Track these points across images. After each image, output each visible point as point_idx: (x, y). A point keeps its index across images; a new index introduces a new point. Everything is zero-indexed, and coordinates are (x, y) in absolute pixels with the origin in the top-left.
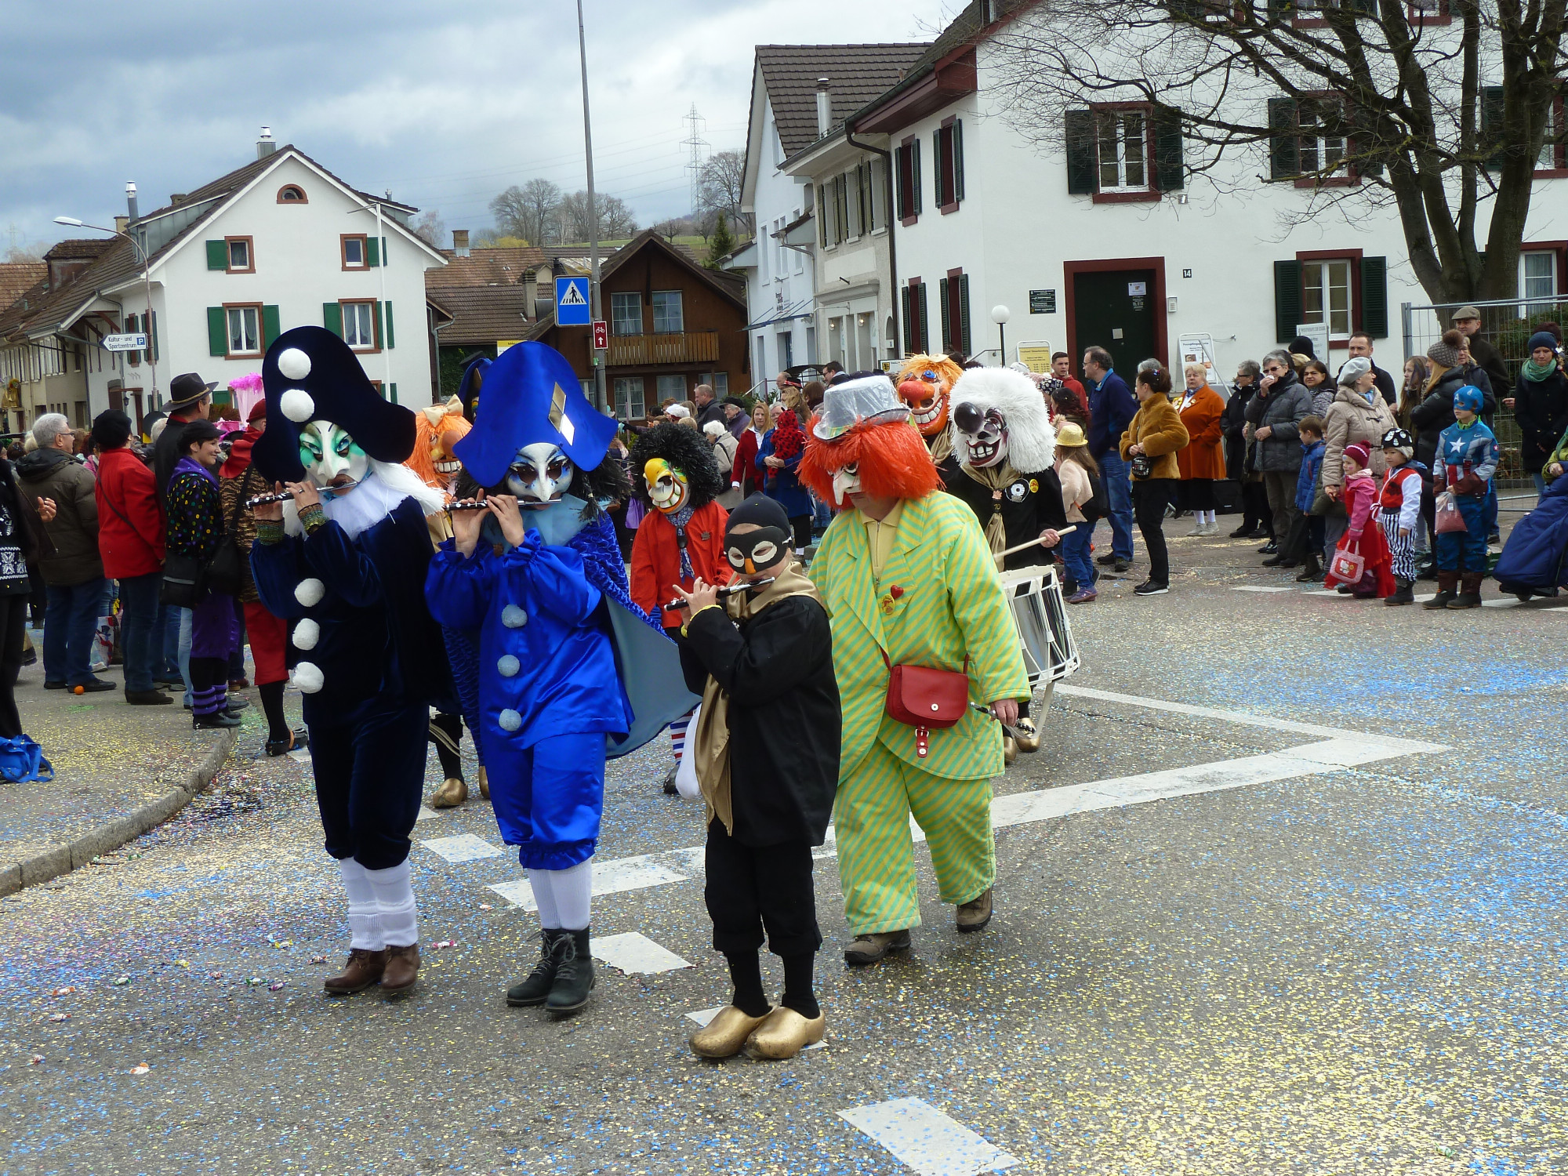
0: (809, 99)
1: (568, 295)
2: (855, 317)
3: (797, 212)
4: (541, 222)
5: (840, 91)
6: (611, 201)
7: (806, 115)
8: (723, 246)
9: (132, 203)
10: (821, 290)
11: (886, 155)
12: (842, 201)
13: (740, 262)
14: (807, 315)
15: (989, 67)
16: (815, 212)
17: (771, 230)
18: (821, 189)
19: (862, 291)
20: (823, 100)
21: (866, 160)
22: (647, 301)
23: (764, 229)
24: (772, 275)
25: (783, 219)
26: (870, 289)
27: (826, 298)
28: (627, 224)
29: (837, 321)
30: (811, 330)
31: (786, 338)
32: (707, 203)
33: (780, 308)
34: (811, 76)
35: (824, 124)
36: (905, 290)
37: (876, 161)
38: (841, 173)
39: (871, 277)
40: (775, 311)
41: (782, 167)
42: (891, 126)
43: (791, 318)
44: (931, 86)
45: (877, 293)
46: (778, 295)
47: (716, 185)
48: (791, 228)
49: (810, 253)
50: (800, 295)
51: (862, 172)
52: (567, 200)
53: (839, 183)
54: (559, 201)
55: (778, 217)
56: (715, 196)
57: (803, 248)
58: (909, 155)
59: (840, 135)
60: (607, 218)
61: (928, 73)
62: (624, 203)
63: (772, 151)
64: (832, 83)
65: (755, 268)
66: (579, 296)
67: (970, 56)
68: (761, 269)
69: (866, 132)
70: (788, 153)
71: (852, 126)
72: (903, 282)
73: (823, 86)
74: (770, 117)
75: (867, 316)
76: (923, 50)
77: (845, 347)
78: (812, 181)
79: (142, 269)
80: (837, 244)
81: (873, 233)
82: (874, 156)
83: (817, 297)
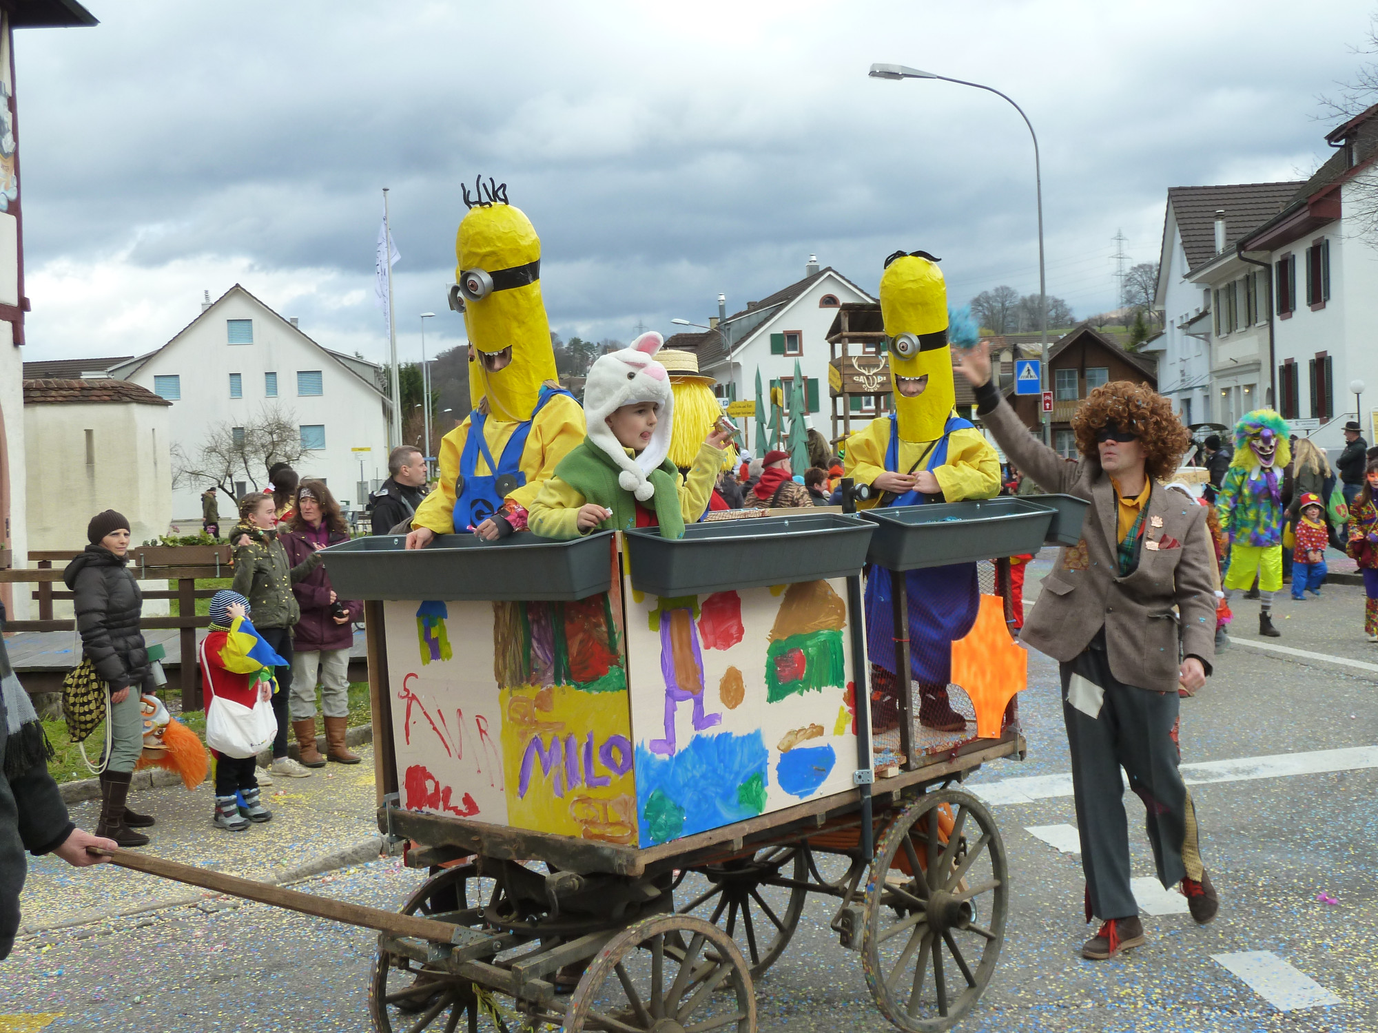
0: (1209, 226)
1: (1024, 373)
2: (1242, 388)
3: (1197, 310)
4: (1004, 317)
5: (1233, 219)
6: (1056, 301)
7: (1206, 238)
8: (1141, 333)
9: (722, 309)
10: (1215, 368)
11: (1269, 267)
12: (1233, 301)
13: (1153, 346)
14: (1203, 386)
15: (1351, 200)
16: (1212, 310)
17: (1178, 323)
18: (1217, 293)
19: (1247, 368)
20: (1220, 227)
21: (1252, 271)
22: (1082, 375)
23: (1172, 322)
24: (1178, 356)
25: (1187, 315)
26: (1253, 367)
27: (1220, 373)
28: (1068, 317)
29: (1227, 390)
30: (1207, 397)
31: (1188, 402)
32: (1129, 301)
33: (1183, 381)
34: (1210, 209)
35: (1220, 244)
36: (1281, 368)
37: (1260, 272)
38: (1232, 280)
39: (1256, 358)
40: (1179, 383)
41: (1187, 276)
42: (1272, 246)
43: (1191, 388)
44: (1305, 215)
45: (1259, 370)
46: (1182, 371)
47: (1136, 288)
48: (1193, 321)
49: (1207, 339)
50: (1199, 371)
51: (1249, 280)
52: (1024, 301)
53: (1231, 289)
54: (1017, 302)
55: (1183, 314)
56: (1134, 296)
57: (1201, 336)
58: (1286, 266)
59: (1232, 253)
60: (1053, 313)
61: (1301, 206)
62: (1065, 303)
63: (1180, 264)
64: (1228, 213)
65: (1163, 352)
66: (1033, 373)
67: (1335, 193)
68: (1169, 352)
69: (1253, 250)
70: (1193, 266)
71: (1242, 246)
72: (1280, 362)
73: (1219, 216)
74: (1178, 240)
75: (1251, 387)
76: (1299, 187)
77: (1233, 410)
78: (1209, 287)
79: (728, 353)
80: (1228, 333)
81: (1257, 325)
82: (1259, 268)
83: (1212, 372)
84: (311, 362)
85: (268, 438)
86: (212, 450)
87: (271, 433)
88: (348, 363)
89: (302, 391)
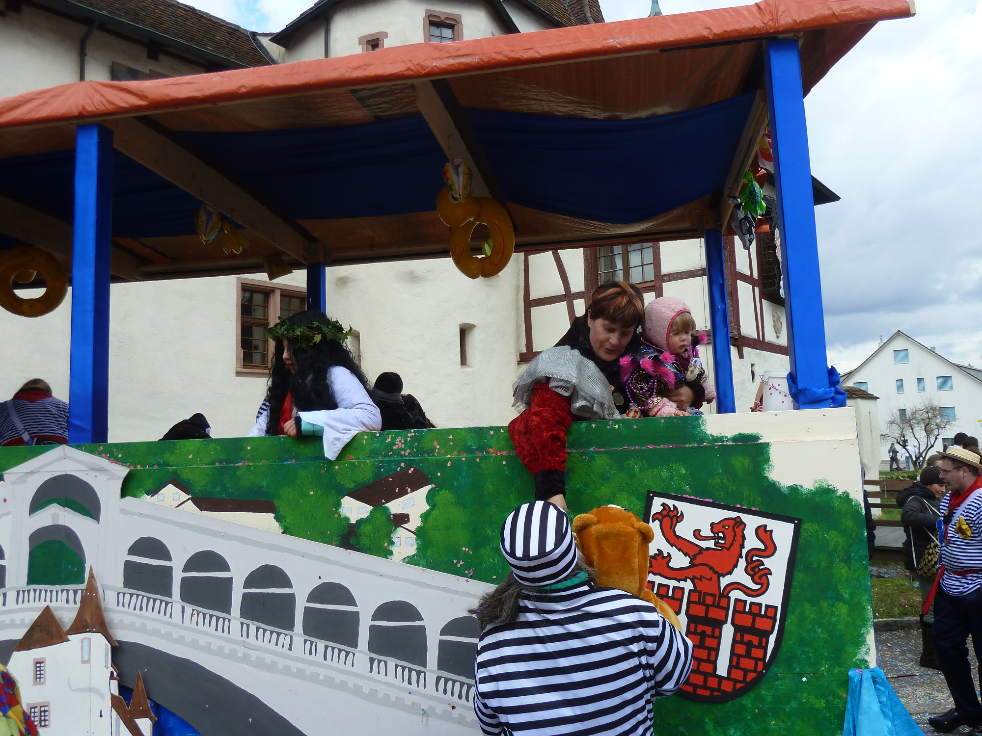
84: (945, 371)
85: (926, 415)
86: (892, 422)
87: (927, 413)
88: (968, 371)
89: (940, 387)
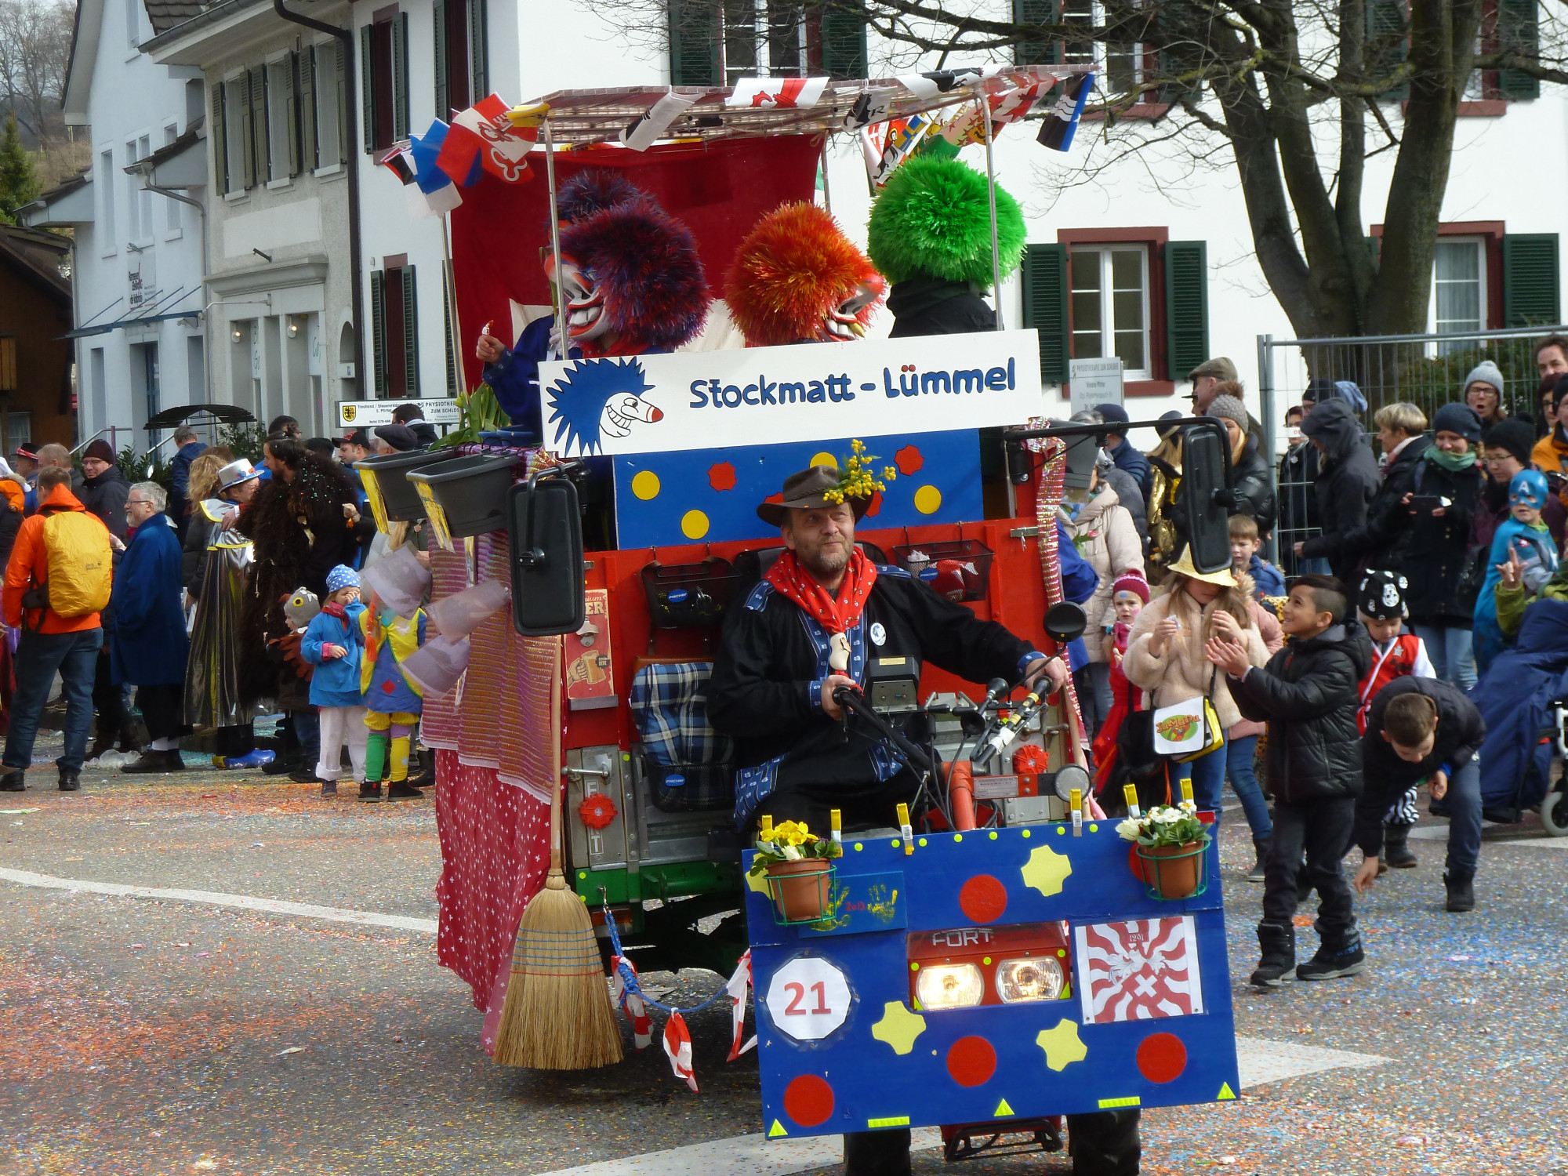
2: (282, 321)
3: (171, 130)
10: (215, 270)
11: (345, 37)
12: (260, 115)
13: (60, 213)
14: (194, 314)
16: (208, 130)
17: (121, 160)
18: (220, 92)
19: (295, 274)
21: (305, 44)
23: (107, 156)
24: (122, 240)
25: (145, 140)
26: (311, 273)
27: (226, 284)
29: (245, 326)
30: (196, 342)
31: (147, 353)
33: (136, 299)
36: (377, 278)
37: (324, 47)
38: (256, 64)
39: (313, 250)
40: (126, 305)
41: (148, 47)
43: (159, 319)
45: (323, 279)
46: (133, 277)
48: (161, 157)
49: (196, 201)
50: (176, 278)
55: (135, 136)
57: (181, 193)
58: (387, 39)
63: (128, 15)
65: (84, 228)
68: (99, 228)
70: (162, 23)
72: (373, 263)
75: (303, 320)
77: (261, 372)
78: (197, 74)
80: (248, 189)
81: (318, 173)
82: (321, 38)
83: (210, 282)
